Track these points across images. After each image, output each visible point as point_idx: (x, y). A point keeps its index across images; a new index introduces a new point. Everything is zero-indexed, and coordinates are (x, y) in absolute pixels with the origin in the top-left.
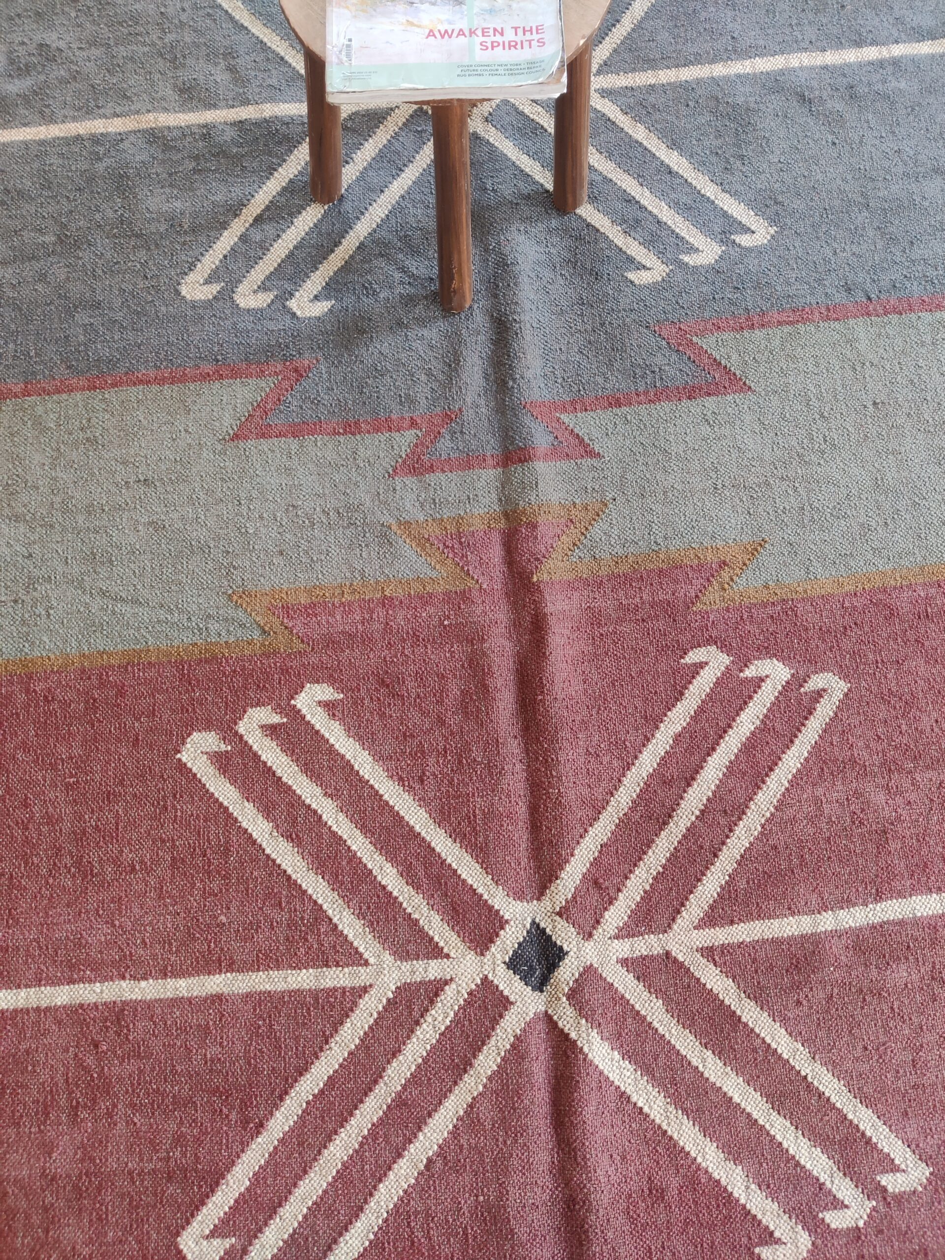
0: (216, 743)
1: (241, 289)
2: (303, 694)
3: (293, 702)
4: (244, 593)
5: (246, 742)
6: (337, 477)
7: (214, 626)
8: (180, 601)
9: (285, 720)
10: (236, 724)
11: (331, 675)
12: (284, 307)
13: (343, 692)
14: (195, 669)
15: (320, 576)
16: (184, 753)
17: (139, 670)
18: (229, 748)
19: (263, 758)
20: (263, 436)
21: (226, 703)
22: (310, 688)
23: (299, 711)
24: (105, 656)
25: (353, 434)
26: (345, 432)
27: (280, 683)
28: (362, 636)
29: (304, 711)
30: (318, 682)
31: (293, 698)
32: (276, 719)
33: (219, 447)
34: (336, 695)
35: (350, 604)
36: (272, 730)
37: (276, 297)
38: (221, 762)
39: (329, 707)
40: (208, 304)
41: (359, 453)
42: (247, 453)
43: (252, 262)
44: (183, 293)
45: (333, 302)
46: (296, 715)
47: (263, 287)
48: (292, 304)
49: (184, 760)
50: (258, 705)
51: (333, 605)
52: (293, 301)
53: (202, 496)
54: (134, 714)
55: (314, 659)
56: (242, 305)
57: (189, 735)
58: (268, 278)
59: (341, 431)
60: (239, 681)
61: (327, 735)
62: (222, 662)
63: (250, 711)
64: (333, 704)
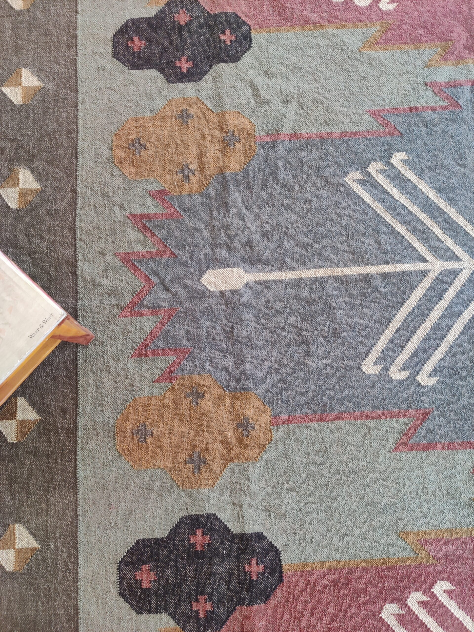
0: (397, 610)
1: (392, 368)
2: (436, 586)
3: (432, 590)
4: (405, 533)
5: (412, 610)
6: (445, 473)
7: (392, 550)
8: (375, 536)
9: (429, 599)
10: (406, 600)
11: (449, 577)
12: (415, 380)
13: (455, 586)
14: (384, 571)
15: (440, 525)
16: (382, 614)
17: (358, 571)
18: (404, 613)
19: (421, 618)
20: (408, 450)
21: (401, 590)
22: (440, 583)
23: (435, 595)
24: (341, 563)
25: (452, 450)
26: (448, 449)
27: (425, 580)
28: (462, 557)
29: (438, 595)
30: (443, 580)
31: (432, 588)
32: (425, 598)
33: (387, 455)
34: (452, 587)
35: (456, 540)
36: (423, 604)
37: (410, 374)
38: (400, 619)
39: (449, 593)
40: (376, 376)
41: (456, 460)
42: (401, 459)
43: (397, 354)
44: (364, 370)
45: (439, 378)
46: (434, 596)
47: (403, 368)
48: (418, 378)
49: (383, 617)
50: (415, 590)
51: (448, 540)
52: (419, 376)
53: (381, 481)
54: (357, 593)
55: (440, 568)
56: (393, 378)
57: (384, 605)
58: (406, 363)
59: (446, 448)
60: (405, 578)
61: (450, 608)
62: (397, 568)
63: (412, 594)
64: (451, 592)
